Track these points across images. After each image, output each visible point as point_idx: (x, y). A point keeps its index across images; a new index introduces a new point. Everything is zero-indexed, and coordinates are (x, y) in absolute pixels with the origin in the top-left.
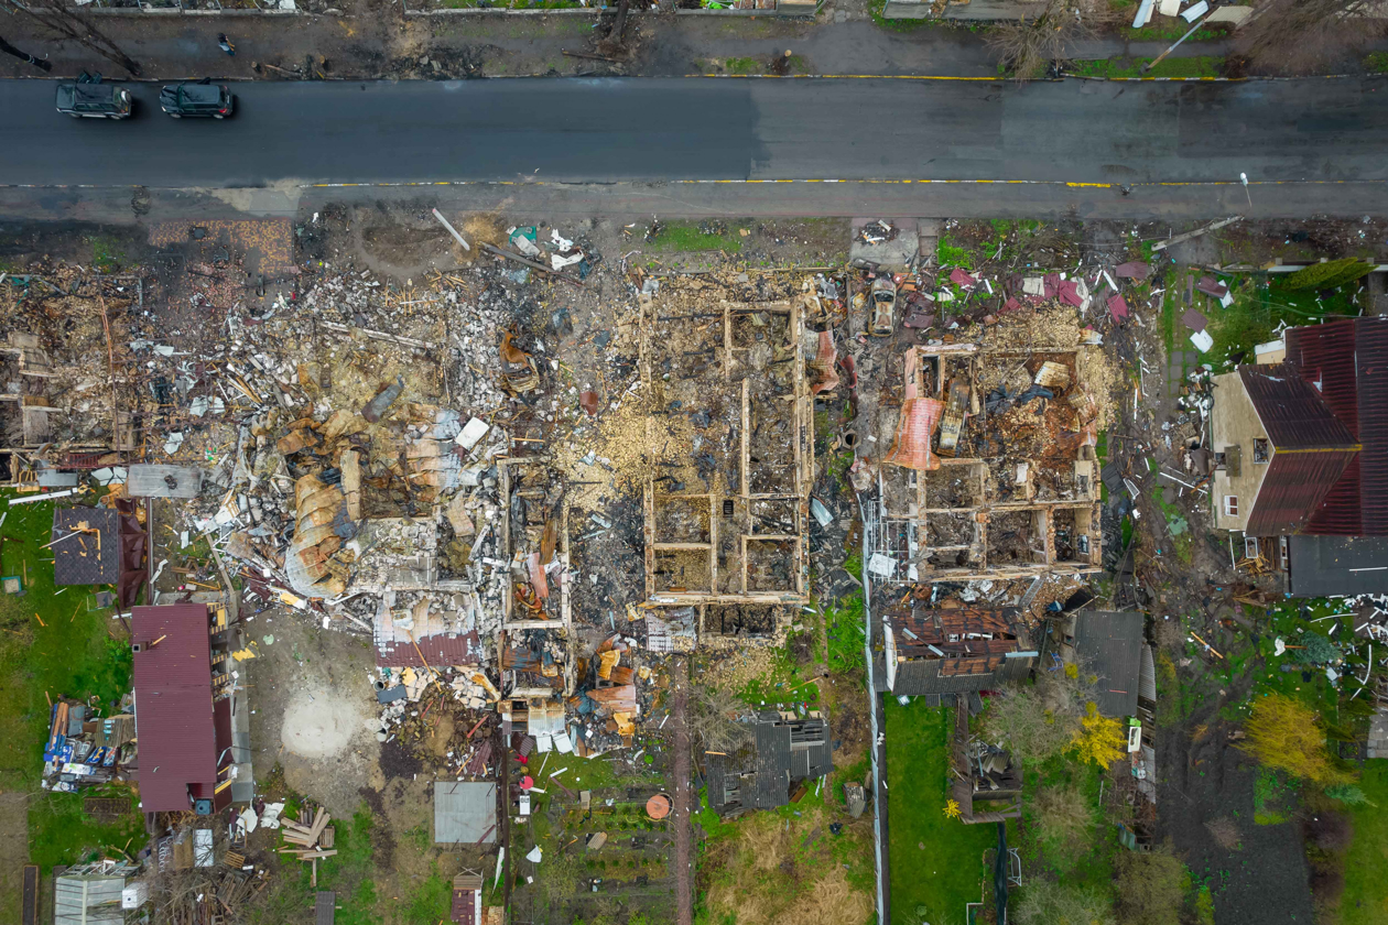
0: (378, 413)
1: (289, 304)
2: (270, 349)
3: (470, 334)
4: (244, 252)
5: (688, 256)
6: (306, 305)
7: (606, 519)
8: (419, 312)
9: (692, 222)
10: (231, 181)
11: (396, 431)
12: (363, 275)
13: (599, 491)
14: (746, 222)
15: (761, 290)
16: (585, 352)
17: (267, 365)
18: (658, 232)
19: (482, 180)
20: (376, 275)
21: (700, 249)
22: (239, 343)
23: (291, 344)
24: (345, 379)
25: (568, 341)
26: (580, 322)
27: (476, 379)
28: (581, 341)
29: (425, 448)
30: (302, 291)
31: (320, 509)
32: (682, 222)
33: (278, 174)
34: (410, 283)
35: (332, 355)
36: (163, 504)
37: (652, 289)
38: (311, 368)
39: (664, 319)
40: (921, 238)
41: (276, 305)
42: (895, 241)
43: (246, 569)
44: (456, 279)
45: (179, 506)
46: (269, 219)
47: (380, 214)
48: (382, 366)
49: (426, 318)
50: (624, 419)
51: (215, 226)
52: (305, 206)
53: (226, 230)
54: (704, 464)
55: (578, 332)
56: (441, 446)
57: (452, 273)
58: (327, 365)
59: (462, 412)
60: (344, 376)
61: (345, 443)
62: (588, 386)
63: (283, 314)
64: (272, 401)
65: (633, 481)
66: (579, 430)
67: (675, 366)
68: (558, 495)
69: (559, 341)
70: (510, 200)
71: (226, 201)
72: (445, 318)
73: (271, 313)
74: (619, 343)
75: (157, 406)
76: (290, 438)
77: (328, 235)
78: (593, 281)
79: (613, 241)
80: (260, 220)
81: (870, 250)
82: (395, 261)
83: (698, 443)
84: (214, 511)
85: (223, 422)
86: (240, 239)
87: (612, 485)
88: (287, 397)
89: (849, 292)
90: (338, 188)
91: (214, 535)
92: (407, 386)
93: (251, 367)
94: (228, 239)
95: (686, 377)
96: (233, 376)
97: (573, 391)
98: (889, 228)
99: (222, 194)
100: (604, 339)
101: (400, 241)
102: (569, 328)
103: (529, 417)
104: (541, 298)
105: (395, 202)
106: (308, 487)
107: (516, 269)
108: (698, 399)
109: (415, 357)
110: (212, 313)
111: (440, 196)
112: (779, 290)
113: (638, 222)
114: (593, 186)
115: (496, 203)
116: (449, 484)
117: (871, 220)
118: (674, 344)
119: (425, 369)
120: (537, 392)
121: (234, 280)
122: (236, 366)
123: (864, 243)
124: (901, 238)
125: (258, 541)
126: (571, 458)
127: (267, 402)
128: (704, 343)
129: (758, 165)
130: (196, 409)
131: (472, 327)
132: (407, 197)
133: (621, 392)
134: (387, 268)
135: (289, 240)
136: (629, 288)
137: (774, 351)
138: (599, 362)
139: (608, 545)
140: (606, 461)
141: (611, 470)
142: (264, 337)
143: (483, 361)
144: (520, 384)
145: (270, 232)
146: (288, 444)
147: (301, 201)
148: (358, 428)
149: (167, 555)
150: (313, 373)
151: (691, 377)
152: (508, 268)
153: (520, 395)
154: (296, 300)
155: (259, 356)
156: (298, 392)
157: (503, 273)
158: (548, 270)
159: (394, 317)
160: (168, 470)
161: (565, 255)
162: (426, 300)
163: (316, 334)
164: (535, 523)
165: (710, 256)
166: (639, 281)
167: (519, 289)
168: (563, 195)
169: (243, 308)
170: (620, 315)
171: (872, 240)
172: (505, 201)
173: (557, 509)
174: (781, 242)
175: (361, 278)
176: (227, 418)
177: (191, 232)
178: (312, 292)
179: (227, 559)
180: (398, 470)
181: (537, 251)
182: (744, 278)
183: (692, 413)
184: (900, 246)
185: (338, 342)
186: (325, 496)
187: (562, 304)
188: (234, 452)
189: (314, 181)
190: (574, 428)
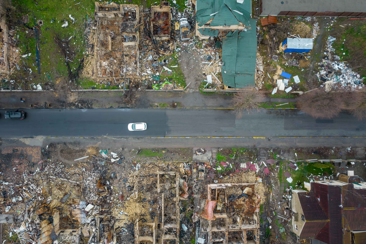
0: (64, 201)
1: (40, 170)
2: (35, 184)
3: (89, 180)
4: (28, 156)
5: (148, 158)
6: (45, 171)
7: (126, 229)
8: (75, 173)
9: (149, 149)
10: (24, 136)
11: (69, 206)
12: (60, 163)
13: (124, 222)
14: (164, 149)
15: (168, 168)
16: (120, 184)
17: (34, 188)
18: (140, 152)
19: (92, 137)
20: (64, 163)
21: (152, 156)
22: (26, 181)
23: (41, 181)
24: (55, 191)
25: (116, 181)
26: (119, 176)
27: (90, 193)
28: (119, 181)
29: (76, 212)
30: (44, 167)
31: (47, 231)
32: (147, 149)
33: (37, 134)
34: (73, 165)
35: (52, 185)
36: (5, 225)
37: (138, 167)
38: (46, 188)
39: (142, 176)
40: (212, 153)
41: (37, 171)
42: (205, 154)
43: (28, 242)
44: (85, 164)
45: (9, 225)
46: (35, 147)
47: (65, 146)
48: (65, 188)
49: (77, 175)
50: (131, 202)
51: (20, 149)
52: (44, 144)
53: (23, 150)
54: (152, 214)
55: (118, 178)
56: (81, 211)
57: (84, 163)
58: (50, 187)
59: (86, 201)
60: (55, 190)
61: (55, 209)
62: (121, 193)
63: (39, 173)
65: (133, 219)
66: (119, 205)
67: (145, 188)
68: (113, 224)
69: (113, 181)
70: (100, 142)
71: (23, 142)
72: (82, 175)
73: (35, 173)
74: (129, 182)
75: (3, 199)
76: (39, 210)
77: (50, 152)
78: (123, 164)
79: (128, 154)
80: (32, 147)
81: (199, 157)
82: (69, 159)
83: (151, 210)
84: (19, 227)
85: (22, 203)
86: (27, 152)
87: (128, 220)
88: (39, 197)
89: (192, 168)
90: (53, 139)
91: (19, 233)
92: (72, 193)
93: (29, 189)
94: (23, 152)
95: (148, 191)
96: (25, 191)
97: (117, 194)
98: (203, 151)
99: (22, 140)
100: (126, 180)
101: (70, 153)
102: (116, 178)
103: (105, 202)
104: (109, 169)
105: (69, 143)
106: (44, 224)
107: (102, 161)
108: (151, 197)
109: (74, 185)
110: (19, 173)
111: (81, 141)
112: (173, 167)
113: (135, 149)
114: (122, 139)
115: (96, 143)
116: (83, 222)
117: (199, 148)
118: (144, 182)
119: (77, 189)
120: (107, 196)
121: (25, 164)
122: (25, 188)
123: (197, 154)
124: (207, 153)
125: (31, 236)
126: (117, 213)
127: (34, 198)
128: (153, 182)
129: (168, 133)
130: (14, 200)
131: (89, 178)
132: (72, 141)
133: (130, 195)
134: (67, 161)
135: (40, 153)
136: (132, 166)
137: (171, 185)
138: (124, 186)
139: (126, 236)
140: (126, 213)
141: (127, 216)
142: (33, 179)
143: (92, 187)
144: (102, 194)
145: (35, 150)
146: (39, 212)
147: (43, 142)
148: (59, 205)
149: (6, 238)
150: (47, 190)
151: (149, 191)
152: (99, 161)
153: (102, 197)
154: (42, 169)
155: (32, 185)
156: (42, 196)
157: (98, 162)
158: (110, 162)
159: (69, 175)
160: (6, 216)
161: (115, 159)
162: (77, 170)
163: (47, 179)
164: (106, 231)
165: (154, 158)
166: (135, 165)
167: (102, 167)
168: (114, 141)
169: (28, 171)
170: (130, 174)
171: (199, 154)
172: (99, 143)
173: (113, 227)
174: (174, 154)
175: (59, 164)
176: (23, 202)
177: (13, 150)
178: (47, 167)
179: (23, 239)
180: (70, 217)
181: (107, 157)
182: (163, 164)
183: (149, 201)
184: (206, 155)
185: (53, 181)
186: (49, 227)
187: (114, 171)
188: (25, 211)
189: (47, 137)
190: (117, 204)
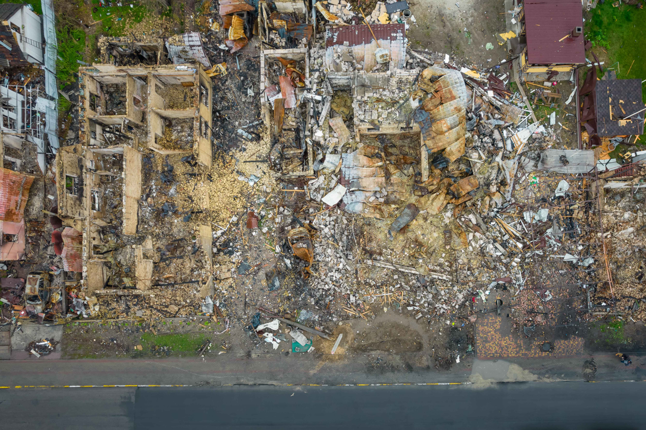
0: (407, 210)
1: (477, 294)
2: (490, 259)
3: (338, 270)
4: (513, 333)
5: (180, 330)
6: (464, 292)
7: (241, 136)
8: (378, 287)
9: (177, 355)
10: (523, 387)
11: (392, 197)
12: (420, 315)
13: (245, 156)
14: (138, 355)
15: (127, 305)
16: (256, 258)
17: (491, 246)
18: (200, 348)
19: (333, 387)
20: (411, 315)
21: (171, 335)
22: (514, 264)
23: (474, 263)
24: (434, 237)
25: (269, 267)
26: (260, 281)
27: (333, 236)
28: (259, 267)
29: (372, 183)
30: (467, 303)
31: (442, 133)
32: (184, 355)
33: (488, 392)
34: (385, 309)
35: (444, 255)
36: (569, 145)
37: (207, 306)
38: (459, 245)
39: (194, 282)
40: (9, 345)
41: (487, 292)
42: (28, 342)
43: (507, 97)
44: (351, 313)
45: (558, 144)
46: (494, 358)
47: (410, 362)
48: (405, 247)
49: (373, 283)
50: (227, 209)
51: (535, 352)
52: (467, 368)
53: (526, 349)
54: (169, 177)
55: (262, 274)
56: (359, 186)
57: (355, 317)
58: (448, 247)
59: (344, 212)
60: (435, 240)
61: (431, 188)
62: (254, 234)
63: (481, 286)
64: (487, 220)
65: (221, 164)
66: (261, 201)
67: (189, 248)
68: (273, 151)
69: (276, 267)
70: (312, 372)
71: (527, 371)
72: (359, 283)
73: (490, 287)
74: (231, 265)
75: (574, 216)
76: (469, 188)
77: (447, 345)
78: (251, 312)
79: (236, 341)
80: (501, 357)
81: (45, 335)
82: (396, 326)
83: (172, 191)
84: (531, 139)
85: (524, 205)
86: (516, 342)
87: (238, 161)
88: (474, 221)
89: (64, 304)
90: (442, 382)
91: (531, 121)
92: (386, 232)
93: (504, 245)
94: (525, 343)
95: (181, 240)
96: (518, 239)
97: (265, 230)
98: (33, 351)
99: (531, 377)
100: (242, 268)
101: (397, 342)
102: (269, 276)
103: (296, 209)
104: (289, 298)
105: (399, 371)
106: (454, 150)
107: (308, 320)
108: (171, 224)
109: (380, 254)
110: (535, 286)
111: (364, 375)
112: (114, 305)
113: (217, 355)
114: (251, 383)
115: (323, 370)
116: (350, 157)
117: (46, 357)
118: (189, 264)
119: (374, 244)
120: (290, 227)
121: (519, 312)
122: (516, 246)
123: (52, 341)
124: (24, 344)
125: (496, 116)
126: (266, 180)
127: (492, 219)
128: (168, 265)
129: (130, 398)
130: (544, 213)
131: (337, 276)
132: (390, 375)
133: (230, 229)
134: (402, 321)
135: (479, 342)
136: (225, 306)
137: (115, 259)
138: (246, 252)
139: (241, 117)
140: (241, 178)
141: (237, 172)
142: (495, 268)
143: (329, 251)
144: (301, 232)
145: (494, 348)
146: (470, 183)
147: (470, 371)
148: (423, 200)
149: (566, 108)
150: (457, 241)
151: (178, 240)
152: (314, 321)
153: (302, 225)
154: (472, 297)
155: (499, 254)
156: (467, 226)
157: (317, 317)
158: (283, 319)
159: (397, 284)
160: (566, 170)
161: (269, 330)
162: (373, 297)
163: (456, 271)
164: (290, 130)
165: (164, 330)
166: (216, 310)
167: (306, 306)
168: (273, 376)
169: (512, 291)
170: (231, 287)
171: (46, 342)
172: (315, 371)
173: (275, 141)
174: (112, 340)
175: (422, 313)
176: (522, 208)
177: (552, 348)
178: (460, 303)
179: (521, 105)
180: (392, 169)
181: (292, 334)
182: (139, 314)
183: (175, 213)
184: (25, 339)
185: (440, 265)
186: (440, 144)
187: (274, 294)
188: (517, 181)
189: (461, 387)
190: (265, 202)
